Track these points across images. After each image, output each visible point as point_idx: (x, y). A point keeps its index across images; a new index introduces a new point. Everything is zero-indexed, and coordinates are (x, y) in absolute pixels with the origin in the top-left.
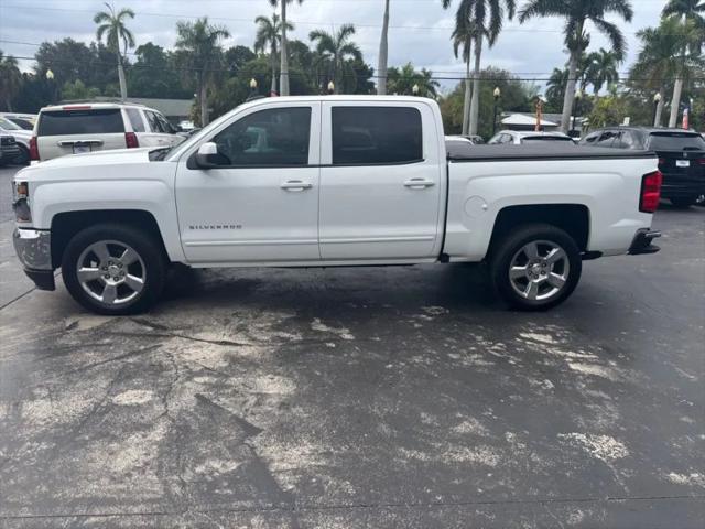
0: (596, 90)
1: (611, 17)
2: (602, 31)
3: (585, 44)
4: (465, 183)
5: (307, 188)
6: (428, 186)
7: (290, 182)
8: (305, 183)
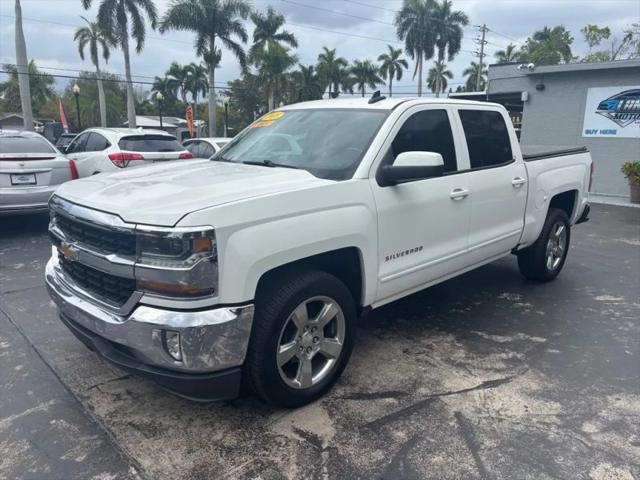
0: (194, 97)
1: (234, 37)
2: (230, 48)
3: (218, 58)
4: (535, 179)
5: (465, 196)
6: (522, 184)
7: (455, 191)
8: (465, 191)
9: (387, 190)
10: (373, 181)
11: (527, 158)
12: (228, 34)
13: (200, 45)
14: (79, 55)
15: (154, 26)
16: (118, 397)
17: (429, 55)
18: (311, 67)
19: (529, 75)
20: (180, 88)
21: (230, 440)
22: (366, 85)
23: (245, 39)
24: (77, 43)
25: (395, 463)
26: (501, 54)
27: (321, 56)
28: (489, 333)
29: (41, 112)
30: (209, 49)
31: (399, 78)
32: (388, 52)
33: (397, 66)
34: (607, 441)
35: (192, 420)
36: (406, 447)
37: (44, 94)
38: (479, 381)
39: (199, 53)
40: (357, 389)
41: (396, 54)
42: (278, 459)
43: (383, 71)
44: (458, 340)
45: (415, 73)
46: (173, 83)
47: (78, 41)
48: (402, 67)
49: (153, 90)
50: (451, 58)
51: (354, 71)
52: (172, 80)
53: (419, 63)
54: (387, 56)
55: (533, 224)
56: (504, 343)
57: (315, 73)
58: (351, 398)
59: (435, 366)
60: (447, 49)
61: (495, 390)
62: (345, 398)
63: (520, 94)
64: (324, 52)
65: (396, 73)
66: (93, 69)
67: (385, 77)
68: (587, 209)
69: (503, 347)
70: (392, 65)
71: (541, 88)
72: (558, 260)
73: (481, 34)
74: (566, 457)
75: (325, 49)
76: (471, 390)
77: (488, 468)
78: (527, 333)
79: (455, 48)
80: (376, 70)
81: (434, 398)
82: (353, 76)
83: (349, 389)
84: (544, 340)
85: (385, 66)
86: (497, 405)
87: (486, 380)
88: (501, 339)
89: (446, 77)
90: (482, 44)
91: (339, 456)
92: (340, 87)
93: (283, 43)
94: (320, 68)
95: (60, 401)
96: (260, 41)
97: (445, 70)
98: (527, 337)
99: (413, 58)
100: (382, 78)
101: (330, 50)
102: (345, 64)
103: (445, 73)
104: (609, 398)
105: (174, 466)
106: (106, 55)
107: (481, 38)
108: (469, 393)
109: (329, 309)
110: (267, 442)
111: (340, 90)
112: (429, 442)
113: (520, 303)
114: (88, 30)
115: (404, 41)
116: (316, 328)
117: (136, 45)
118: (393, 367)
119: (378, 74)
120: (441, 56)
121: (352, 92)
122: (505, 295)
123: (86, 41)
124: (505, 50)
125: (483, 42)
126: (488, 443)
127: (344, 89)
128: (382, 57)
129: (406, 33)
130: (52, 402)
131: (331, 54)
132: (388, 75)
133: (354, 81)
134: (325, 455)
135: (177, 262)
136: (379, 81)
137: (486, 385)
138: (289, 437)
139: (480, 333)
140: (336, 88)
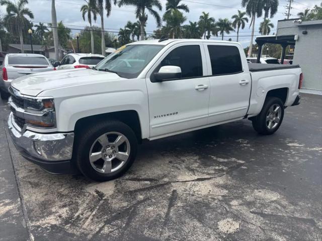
1: (155, 8)
2: (152, 14)
3: (146, 19)
4: (257, 82)
5: (206, 89)
6: (247, 83)
7: (199, 86)
8: (205, 86)
9: (156, 84)
10: (148, 80)
11: (252, 70)
12: (151, 6)
13: (138, 12)
14: (83, 18)
15: (115, 3)
16: (31, 171)
17: (259, 15)
18: (195, 23)
19: (299, 26)
20: (131, 34)
21: (66, 192)
22: (224, 32)
23: (161, 8)
24: (82, 12)
25: (130, 208)
26: (301, 14)
27: (201, 17)
28: (217, 157)
29: (67, 46)
30: (142, 15)
31: (243, 28)
32: (237, 14)
33: (243, 21)
34: (239, 209)
35: (55, 183)
36: (140, 202)
37: (66, 37)
38: (196, 178)
39: (137, 17)
40: (135, 176)
41: (242, 15)
42: (80, 202)
43: (234, 24)
44: (199, 159)
45: (251, 25)
46: (128, 32)
47: (82, 11)
48: (245, 22)
49: (118, 35)
50: (272, 16)
51: (219, 24)
52: (128, 30)
53: (253, 19)
54: (237, 16)
55: (255, 105)
56: (222, 162)
57: (197, 26)
58: (130, 180)
59: (179, 169)
60: (270, 11)
61: (200, 183)
62: (127, 180)
63: (294, 36)
64: (203, 15)
65: (241, 25)
66: (89, 25)
67: (235, 27)
68: (298, 99)
69: (220, 163)
70: (239, 20)
71: (305, 33)
72: (276, 124)
73: (289, 3)
74: (212, 214)
75: (204, 13)
76: (189, 181)
77: (171, 214)
78: (236, 158)
79: (274, 11)
80: (231, 24)
81: (168, 183)
82: (218, 27)
83: (132, 176)
84: (244, 162)
85: (235, 22)
86: (196, 189)
87: (199, 177)
88: (221, 160)
89: (270, 27)
90: (289, 9)
91: (107, 202)
92: (211, 32)
93: (181, 11)
94: (200, 23)
95: (7, 171)
96: (169, 9)
97: (270, 23)
98: (236, 160)
99: (250, 16)
100: (233, 28)
101: (206, 13)
102: (214, 21)
103: (269, 25)
104: (256, 190)
105: (36, 200)
106: (95, 18)
107: (288, 6)
108: (187, 183)
109: (120, 138)
110: (81, 194)
111: (211, 34)
112: (152, 201)
113: (245, 144)
114: (87, 6)
115: (246, 8)
116: (114, 147)
117: (107, 13)
118: (159, 168)
119: (231, 26)
120: (266, 15)
121: (217, 35)
122: (240, 140)
123: (86, 12)
124: (304, 12)
125: (290, 8)
126: (180, 204)
127: (213, 34)
128: (234, 17)
129: (247, 3)
130: (4, 171)
131: (206, 15)
132: (237, 26)
133: (218, 30)
134: (101, 202)
135: (38, 112)
136: (232, 30)
137: (199, 180)
138: (91, 193)
139: (212, 157)
140: (209, 33)
